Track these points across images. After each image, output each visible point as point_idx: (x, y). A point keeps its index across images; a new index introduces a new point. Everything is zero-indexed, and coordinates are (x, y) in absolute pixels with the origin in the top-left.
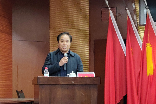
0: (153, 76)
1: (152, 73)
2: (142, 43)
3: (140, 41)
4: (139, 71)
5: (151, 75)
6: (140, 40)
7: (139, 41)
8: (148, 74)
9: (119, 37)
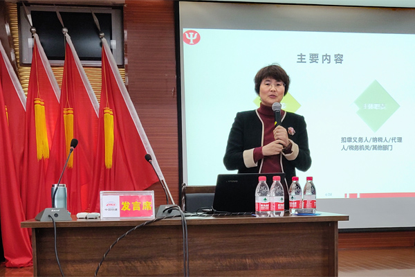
0: (49, 160)
1: (47, 155)
2: (26, 98)
3: (23, 94)
4: (22, 151)
5: (45, 158)
6: (23, 92)
7: (21, 94)
8: (40, 157)
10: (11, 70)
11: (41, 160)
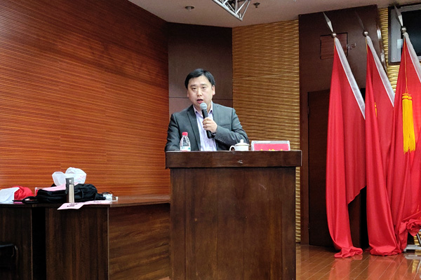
0: (415, 152)
1: (413, 148)
2: (394, 94)
4: (389, 145)
5: (411, 150)
6: (391, 89)
7: (389, 91)
8: (406, 149)
9: (353, 84)
10: (381, 69)
11: (407, 153)
